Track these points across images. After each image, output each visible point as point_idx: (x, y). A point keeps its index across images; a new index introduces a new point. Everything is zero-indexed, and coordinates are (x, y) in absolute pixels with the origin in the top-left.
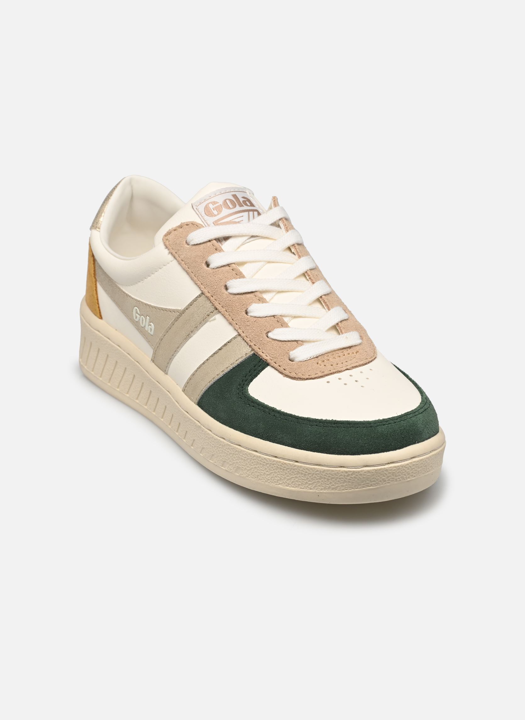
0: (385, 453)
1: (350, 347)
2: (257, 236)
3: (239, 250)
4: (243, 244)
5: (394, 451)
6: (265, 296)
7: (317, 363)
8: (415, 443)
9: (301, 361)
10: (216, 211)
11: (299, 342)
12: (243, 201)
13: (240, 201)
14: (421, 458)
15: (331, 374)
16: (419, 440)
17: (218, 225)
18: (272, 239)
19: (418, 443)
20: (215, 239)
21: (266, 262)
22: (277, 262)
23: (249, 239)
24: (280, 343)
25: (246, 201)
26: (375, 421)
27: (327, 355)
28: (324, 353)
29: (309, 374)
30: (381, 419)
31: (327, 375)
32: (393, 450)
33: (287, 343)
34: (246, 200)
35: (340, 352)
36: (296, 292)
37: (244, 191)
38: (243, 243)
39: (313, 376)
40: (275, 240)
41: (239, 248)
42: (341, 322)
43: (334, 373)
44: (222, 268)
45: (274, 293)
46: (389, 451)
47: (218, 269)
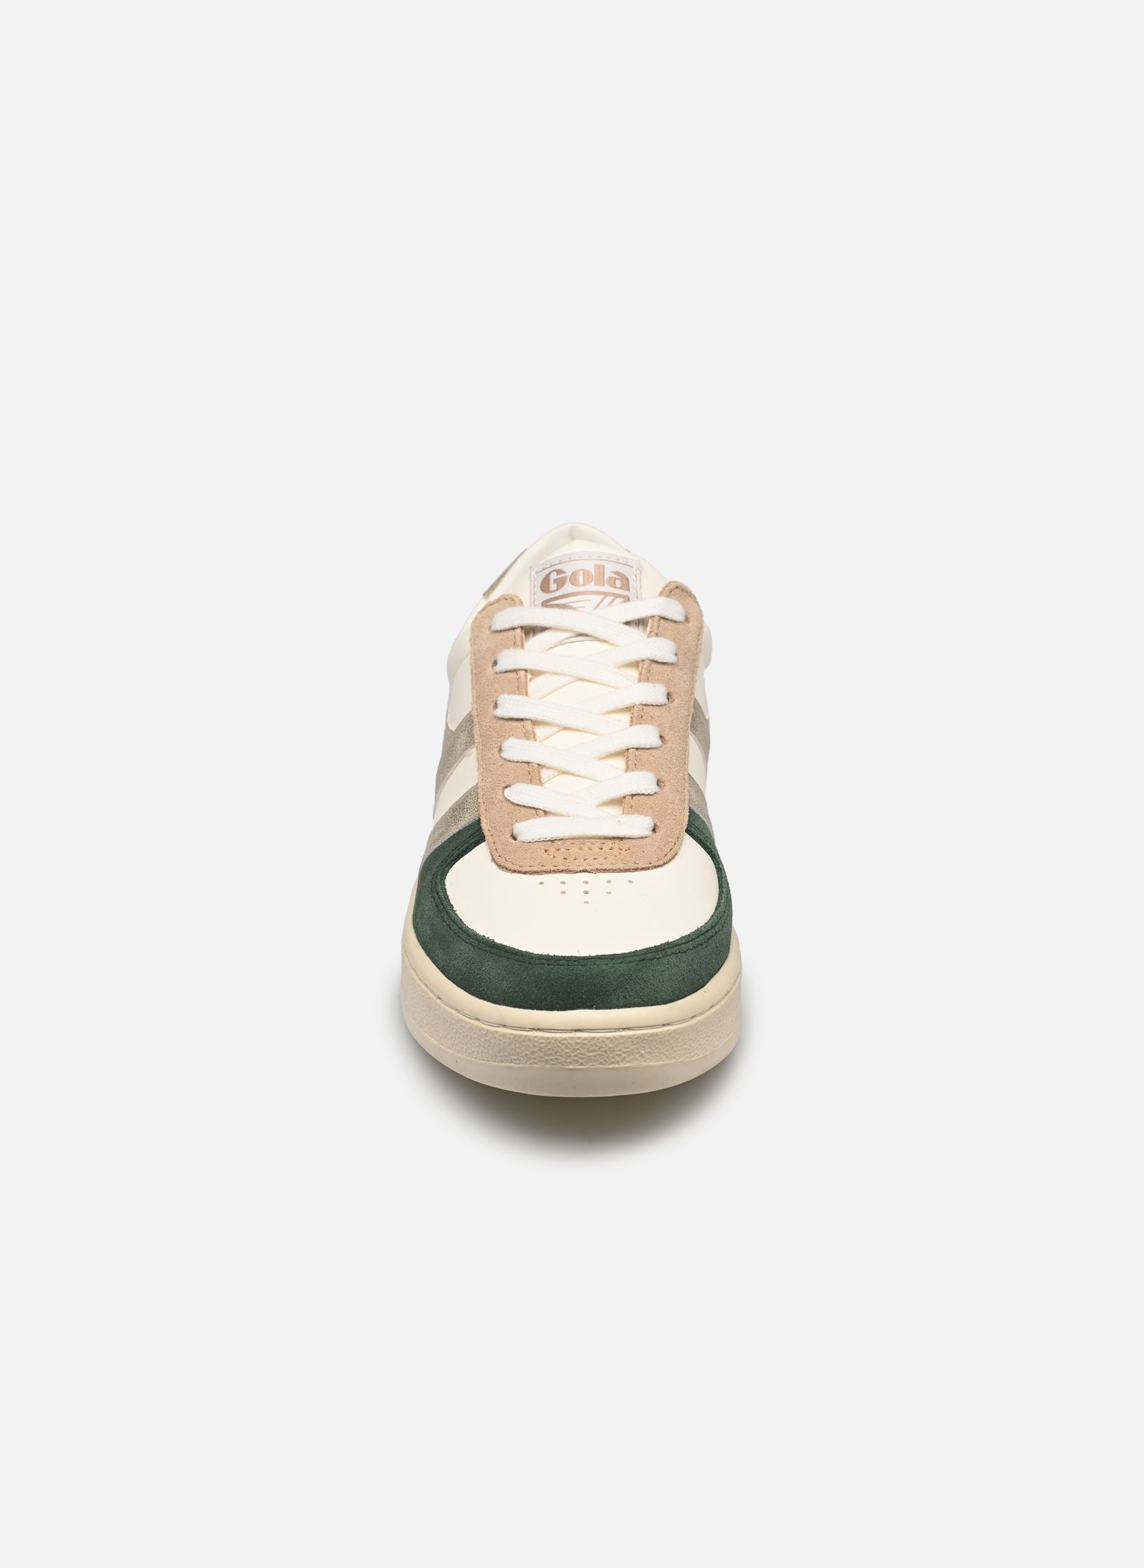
0: (535, 1012)
1: (621, 839)
2: (586, 635)
3: (552, 651)
4: (560, 644)
5: (550, 1012)
6: (540, 731)
7: (546, 851)
8: (590, 1007)
9: (524, 842)
10: (556, 584)
11: (539, 812)
12: (610, 579)
13: (604, 577)
14: (593, 1035)
15: (554, 872)
16: (601, 1006)
17: (548, 606)
18: (613, 644)
19: (596, 1009)
20: (522, 628)
21: (576, 677)
22: (594, 682)
23: (575, 637)
24: (512, 807)
25: (615, 579)
26: (541, 955)
27: (572, 841)
28: (566, 838)
29: (521, 864)
30: (552, 954)
31: (546, 872)
32: (547, 1010)
33: (521, 809)
34: (617, 577)
35: (598, 843)
36: (591, 733)
37: (630, 564)
38: (562, 641)
39: (523, 869)
40: (617, 646)
41: (551, 648)
42: (633, 795)
43: (561, 872)
44: (506, 675)
45: (555, 729)
46: (542, 1009)
47: (501, 675)
